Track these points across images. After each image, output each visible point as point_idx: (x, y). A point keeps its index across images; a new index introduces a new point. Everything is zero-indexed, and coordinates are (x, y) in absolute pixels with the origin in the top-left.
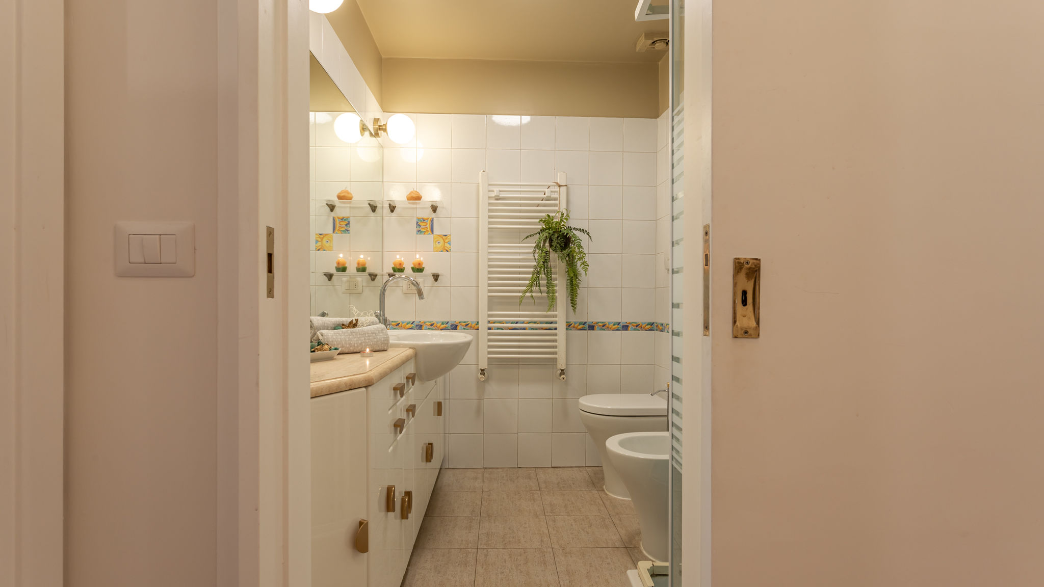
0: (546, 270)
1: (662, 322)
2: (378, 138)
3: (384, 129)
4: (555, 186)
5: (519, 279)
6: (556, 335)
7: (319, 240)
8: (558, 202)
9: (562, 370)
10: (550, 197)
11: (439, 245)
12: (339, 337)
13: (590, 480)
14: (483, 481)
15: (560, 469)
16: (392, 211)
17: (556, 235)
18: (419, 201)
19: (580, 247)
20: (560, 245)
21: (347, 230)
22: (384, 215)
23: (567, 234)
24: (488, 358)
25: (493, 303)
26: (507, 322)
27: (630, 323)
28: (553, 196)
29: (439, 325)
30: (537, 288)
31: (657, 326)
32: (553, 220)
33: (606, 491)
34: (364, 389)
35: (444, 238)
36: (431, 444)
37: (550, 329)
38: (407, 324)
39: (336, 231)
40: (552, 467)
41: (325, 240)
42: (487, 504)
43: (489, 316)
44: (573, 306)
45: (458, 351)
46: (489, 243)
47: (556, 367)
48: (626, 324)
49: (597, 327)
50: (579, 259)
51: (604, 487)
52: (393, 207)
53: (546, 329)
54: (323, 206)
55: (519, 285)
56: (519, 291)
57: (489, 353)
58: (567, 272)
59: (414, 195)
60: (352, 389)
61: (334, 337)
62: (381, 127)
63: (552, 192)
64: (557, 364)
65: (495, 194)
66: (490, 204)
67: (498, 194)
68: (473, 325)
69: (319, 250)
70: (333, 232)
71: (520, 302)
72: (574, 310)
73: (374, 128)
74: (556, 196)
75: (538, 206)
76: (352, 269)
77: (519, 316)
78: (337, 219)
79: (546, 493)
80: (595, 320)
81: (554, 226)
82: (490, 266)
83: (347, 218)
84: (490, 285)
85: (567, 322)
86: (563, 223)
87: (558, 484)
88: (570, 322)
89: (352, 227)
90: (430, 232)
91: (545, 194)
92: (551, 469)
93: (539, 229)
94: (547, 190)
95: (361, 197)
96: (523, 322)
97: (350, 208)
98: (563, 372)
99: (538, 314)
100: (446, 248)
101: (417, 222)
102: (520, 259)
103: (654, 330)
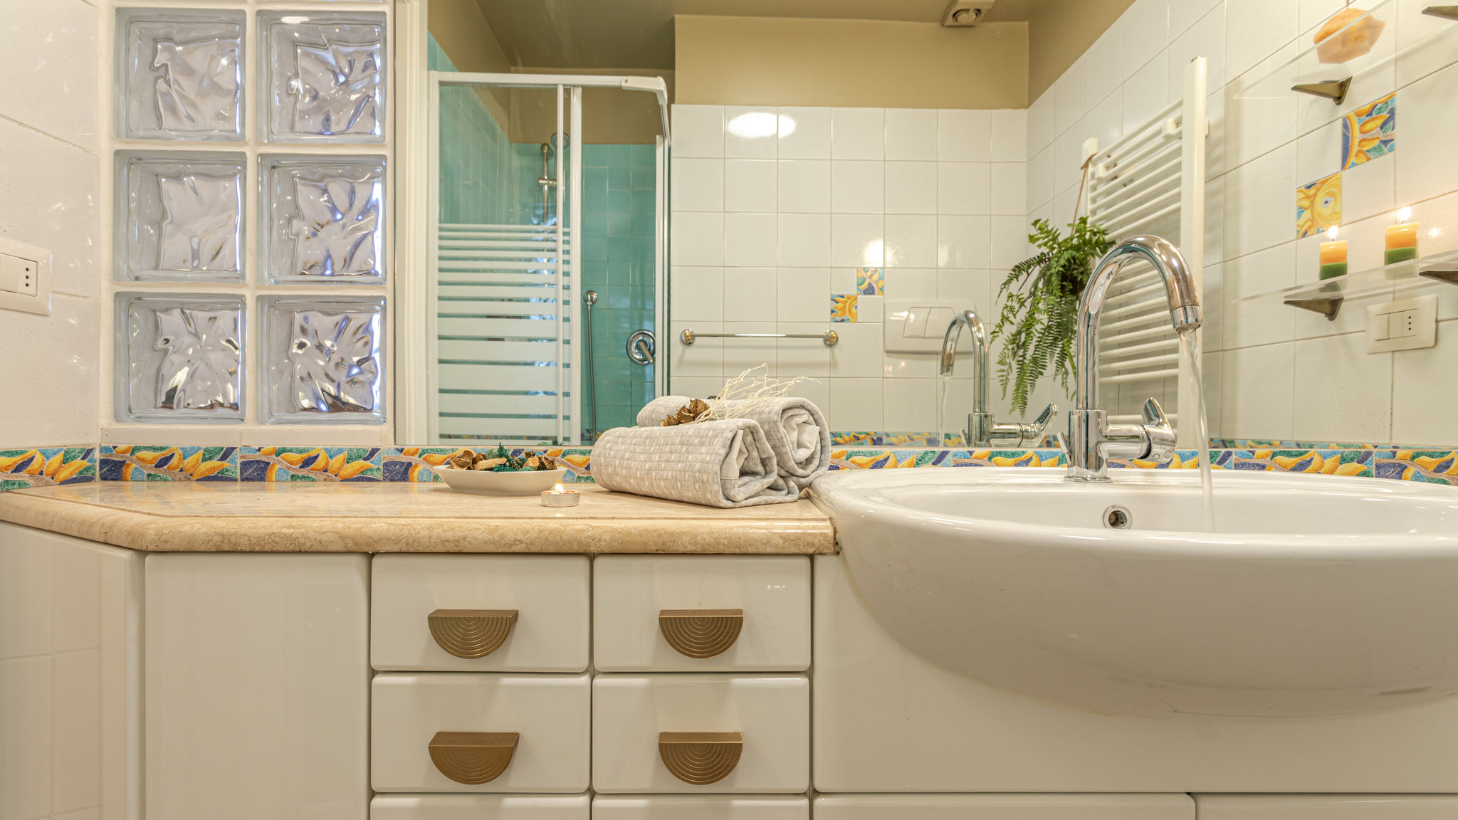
7: (1306, 203)
21: (1387, 142)
39: (1352, 159)
41: (1321, 198)
54: (1313, 100)
69: (1305, 234)
70: (1343, 167)
78: (1356, 120)
83: (1386, 103)
89: (1402, 125)
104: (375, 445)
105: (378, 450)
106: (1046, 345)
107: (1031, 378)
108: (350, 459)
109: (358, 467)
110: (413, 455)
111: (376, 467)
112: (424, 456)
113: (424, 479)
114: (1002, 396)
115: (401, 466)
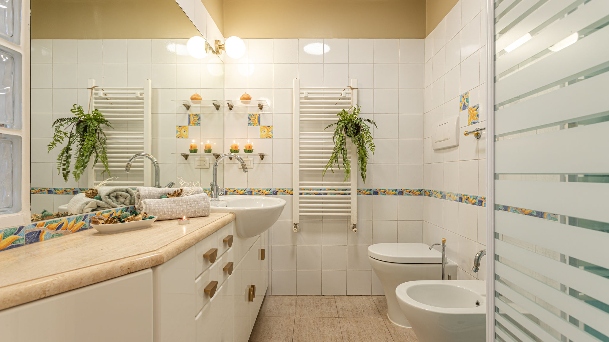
0: (342, 150)
1: (430, 189)
2: (219, 55)
3: (222, 48)
4: (348, 89)
5: (323, 158)
6: (350, 198)
7: (179, 130)
8: (351, 101)
9: (354, 225)
10: (345, 97)
11: (264, 134)
12: (161, 205)
13: (376, 308)
14: (296, 307)
15: (353, 297)
16: (231, 109)
17: (350, 124)
18: (250, 101)
19: (368, 132)
20: (353, 132)
21: (199, 123)
22: (225, 112)
23: (358, 124)
24: (300, 216)
25: (303, 175)
26: (313, 189)
27: (404, 190)
28: (347, 96)
29: (264, 191)
30: (336, 164)
31: (425, 192)
32: (347, 114)
33: (389, 319)
34: (150, 270)
35: (268, 128)
36: (253, 286)
37: (345, 194)
38: (242, 190)
39: (191, 124)
40: (347, 295)
41: (183, 130)
42: (298, 330)
43: (301, 185)
44: (363, 177)
45: (275, 213)
46: (300, 131)
47: (350, 222)
48: (402, 191)
49: (380, 193)
50: (368, 142)
51: (388, 315)
52: (231, 106)
53: (342, 194)
54: (181, 106)
55: (323, 162)
56: (323, 167)
57: (301, 212)
58: (358, 152)
59: (246, 97)
60: (131, 273)
61: (157, 205)
62: (220, 47)
63: (346, 93)
64: (350, 220)
65: (305, 96)
66: (301, 103)
67: (307, 96)
68: (289, 191)
69: (179, 138)
70: (189, 125)
71: (323, 175)
72: (364, 180)
73: (215, 47)
74: (350, 96)
75: (336, 103)
76: (201, 150)
77: (322, 185)
78: (192, 115)
79: (344, 320)
80: (378, 188)
81: (349, 118)
82: (301, 148)
83: (199, 115)
84: (301, 162)
85: (358, 189)
86: (355, 116)
87: (352, 311)
88: (360, 189)
89: (202, 121)
90: (258, 124)
91: (341, 95)
92: (346, 297)
93: (336, 120)
94: (342, 92)
95: (208, 99)
96: (326, 189)
97: (201, 107)
98: (355, 226)
99: (336, 183)
100: (269, 135)
101: (249, 117)
102: (323, 143)
103: (422, 195)
104: (21, 225)
105: (23, 227)
106: (87, 155)
107: (82, 167)
108: (5, 236)
109: (11, 240)
110: (42, 226)
111: (22, 237)
112: (47, 226)
113: (47, 238)
114: (58, 173)
115: (36, 234)
